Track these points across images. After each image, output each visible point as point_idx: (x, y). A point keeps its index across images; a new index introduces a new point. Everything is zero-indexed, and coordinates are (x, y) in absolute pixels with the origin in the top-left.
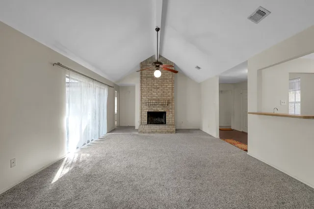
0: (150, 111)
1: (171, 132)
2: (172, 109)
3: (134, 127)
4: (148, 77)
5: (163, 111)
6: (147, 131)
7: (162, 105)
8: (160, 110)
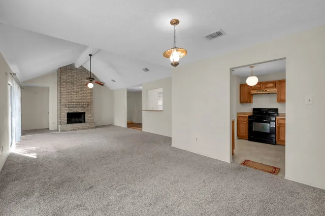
0: (70, 112)
1: (92, 128)
2: (91, 110)
3: (48, 129)
4: (68, 82)
5: (83, 111)
6: (69, 129)
7: (82, 106)
8: (80, 111)
